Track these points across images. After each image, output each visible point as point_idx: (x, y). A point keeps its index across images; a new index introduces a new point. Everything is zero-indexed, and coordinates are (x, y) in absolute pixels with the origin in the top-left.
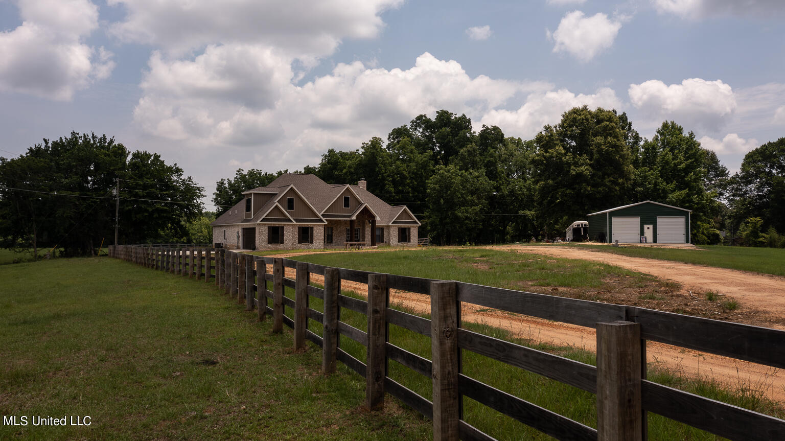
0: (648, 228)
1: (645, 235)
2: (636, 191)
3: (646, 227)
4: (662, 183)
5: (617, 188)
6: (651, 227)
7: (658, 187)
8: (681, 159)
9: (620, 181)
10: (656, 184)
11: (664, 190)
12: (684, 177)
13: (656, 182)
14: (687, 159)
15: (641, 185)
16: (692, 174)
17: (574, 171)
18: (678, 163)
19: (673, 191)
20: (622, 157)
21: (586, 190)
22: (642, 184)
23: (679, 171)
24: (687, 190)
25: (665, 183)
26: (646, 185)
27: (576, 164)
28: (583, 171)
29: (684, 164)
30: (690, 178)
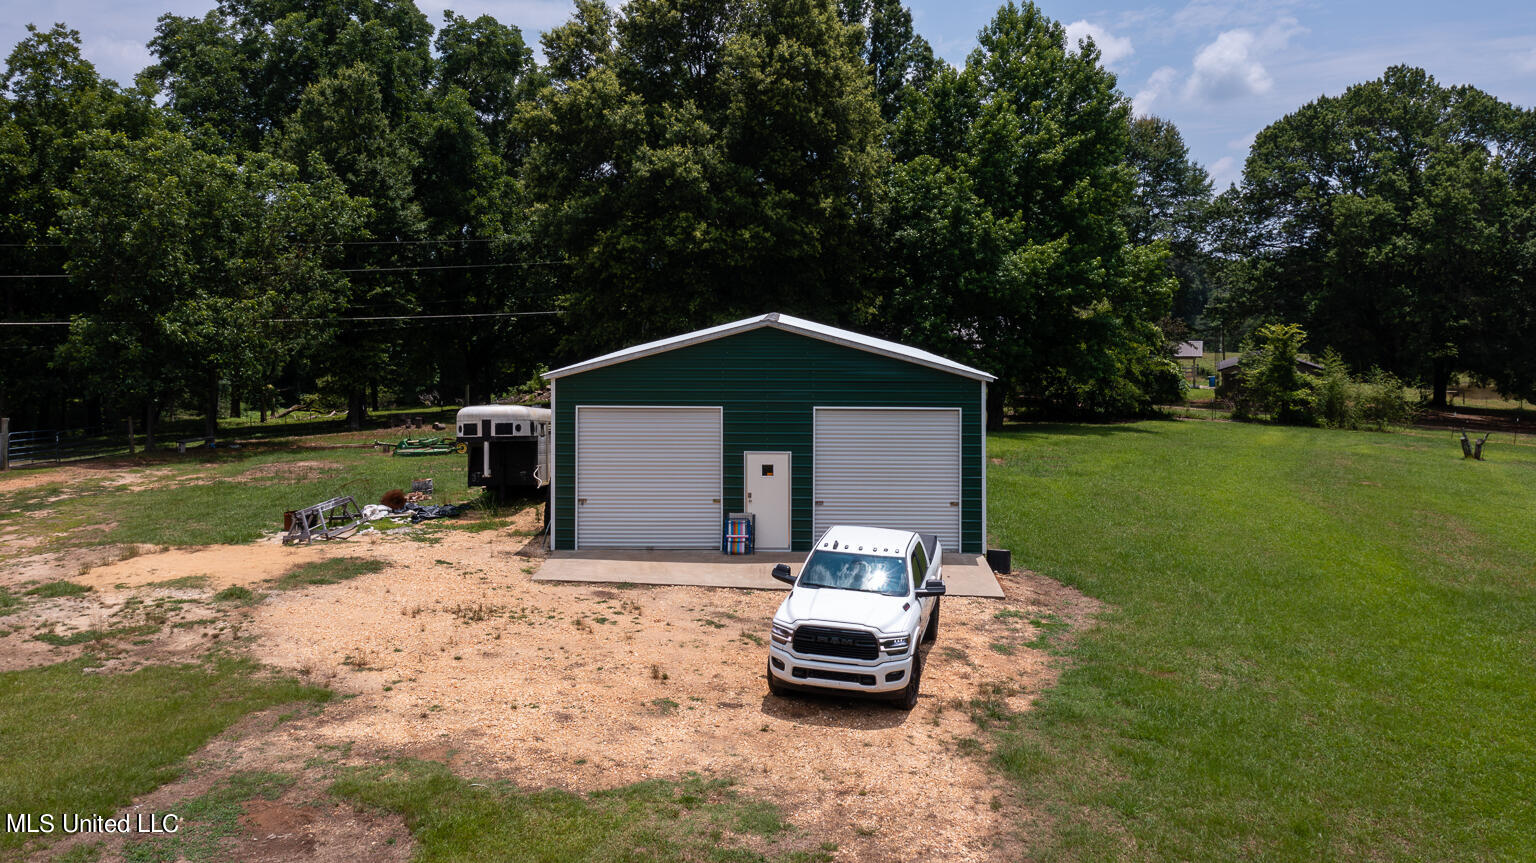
0: (767, 470)
1: (750, 508)
2: (899, 241)
3: (754, 461)
4: (978, 215)
5: (814, 231)
6: (782, 461)
7: (964, 229)
8: (1049, 131)
9: (826, 203)
10: (957, 218)
11: (986, 240)
12: (1062, 192)
13: (957, 210)
14: (1071, 129)
15: (917, 217)
16: (1086, 182)
17: (648, 161)
18: (1039, 143)
19: (1016, 244)
20: (837, 115)
21: (690, 238)
22: (916, 214)
23: (1047, 170)
24: (1063, 242)
25: (988, 215)
26: (929, 220)
27: (656, 139)
28: (674, 165)
29: (1060, 148)
30: (1079, 196)
